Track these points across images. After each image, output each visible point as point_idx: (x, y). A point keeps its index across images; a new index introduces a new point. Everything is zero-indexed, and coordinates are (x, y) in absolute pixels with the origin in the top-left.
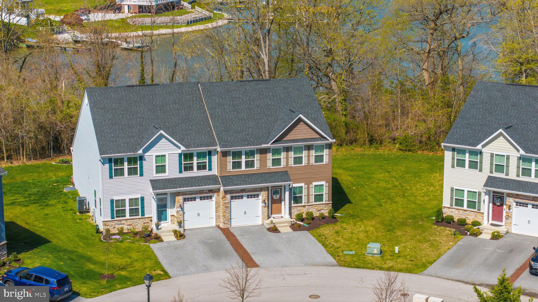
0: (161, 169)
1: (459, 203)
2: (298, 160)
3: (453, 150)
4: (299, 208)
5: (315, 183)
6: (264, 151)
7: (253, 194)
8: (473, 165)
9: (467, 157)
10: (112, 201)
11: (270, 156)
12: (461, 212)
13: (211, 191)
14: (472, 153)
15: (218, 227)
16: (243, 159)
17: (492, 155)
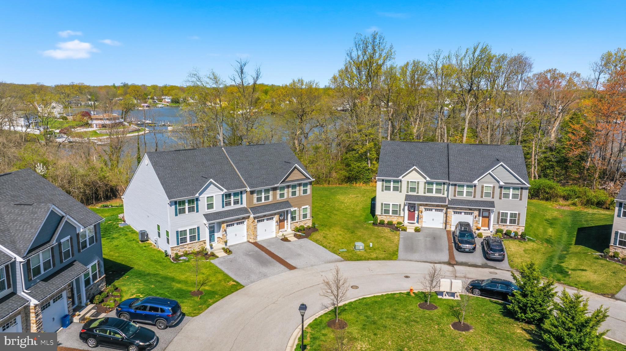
0: (210, 206)
1: (387, 212)
2: (294, 193)
3: (383, 180)
4: (294, 224)
5: (303, 207)
6: (275, 189)
7: (270, 218)
8: (396, 189)
9: (392, 184)
10: (177, 232)
11: (278, 192)
12: (388, 217)
13: (244, 218)
14: (395, 182)
15: (249, 241)
16: (263, 195)
17: (408, 182)
